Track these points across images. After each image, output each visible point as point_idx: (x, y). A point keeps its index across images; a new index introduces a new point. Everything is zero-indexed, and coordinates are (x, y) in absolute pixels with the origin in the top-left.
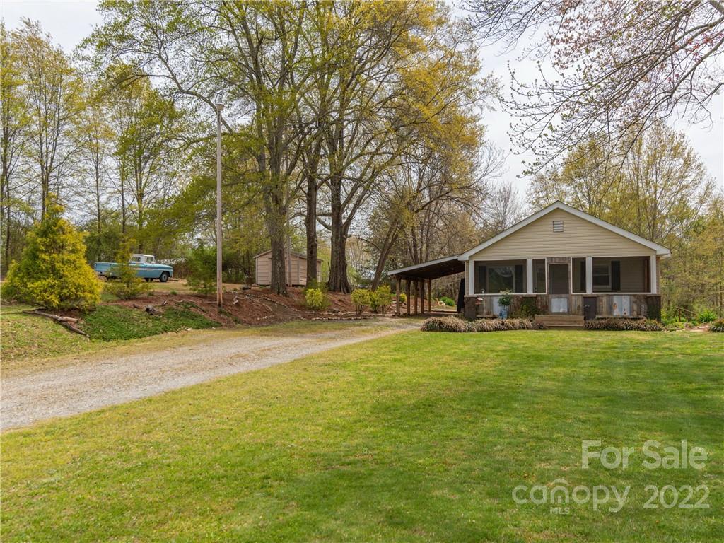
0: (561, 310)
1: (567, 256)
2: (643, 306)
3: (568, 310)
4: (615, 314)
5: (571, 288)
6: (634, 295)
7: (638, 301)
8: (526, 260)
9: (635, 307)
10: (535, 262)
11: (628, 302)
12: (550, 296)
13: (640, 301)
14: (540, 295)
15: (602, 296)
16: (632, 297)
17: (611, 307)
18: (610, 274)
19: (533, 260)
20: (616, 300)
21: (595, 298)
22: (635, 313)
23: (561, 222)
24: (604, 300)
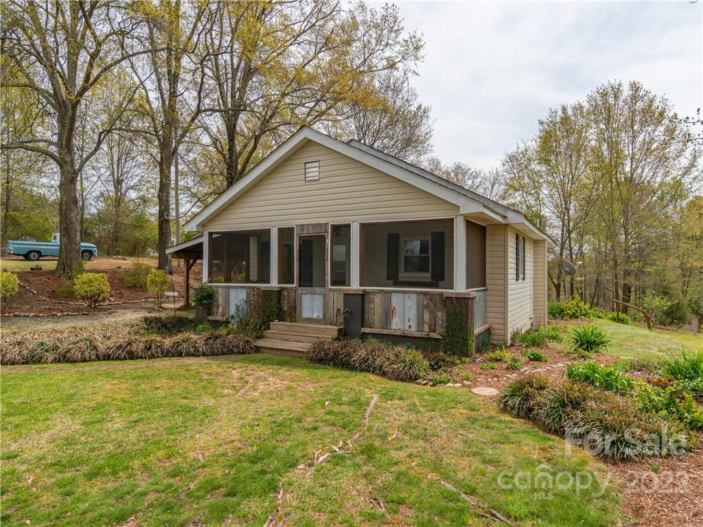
0: (315, 316)
1: (323, 221)
2: (439, 314)
3: (324, 315)
4: (393, 327)
5: (328, 278)
6: (425, 294)
7: (431, 305)
8: (270, 229)
9: (427, 317)
10: (281, 231)
11: (414, 307)
12: (300, 290)
13: (435, 305)
14: (287, 288)
15: (374, 293)
16: (421, 297)
17: (388, 314)
18: (430, 255)
19: (278, 229)
20: (396, 300)
21: (363, 295)
22: (426, 328)
23: (317, 164)
24: (378, 300)
